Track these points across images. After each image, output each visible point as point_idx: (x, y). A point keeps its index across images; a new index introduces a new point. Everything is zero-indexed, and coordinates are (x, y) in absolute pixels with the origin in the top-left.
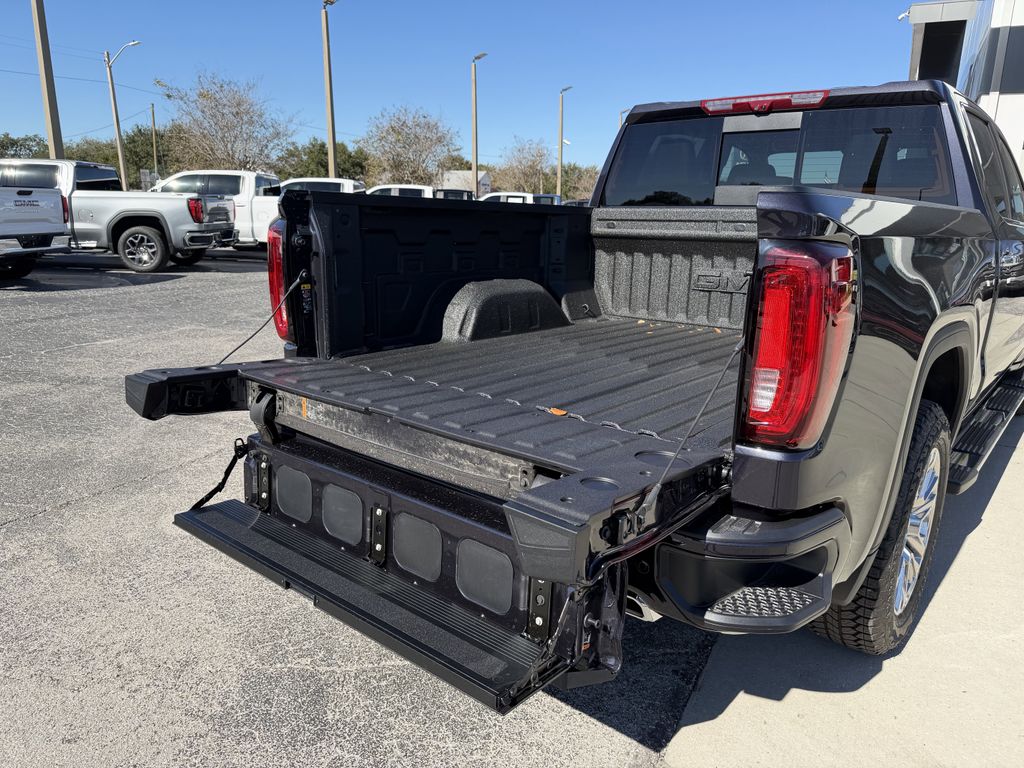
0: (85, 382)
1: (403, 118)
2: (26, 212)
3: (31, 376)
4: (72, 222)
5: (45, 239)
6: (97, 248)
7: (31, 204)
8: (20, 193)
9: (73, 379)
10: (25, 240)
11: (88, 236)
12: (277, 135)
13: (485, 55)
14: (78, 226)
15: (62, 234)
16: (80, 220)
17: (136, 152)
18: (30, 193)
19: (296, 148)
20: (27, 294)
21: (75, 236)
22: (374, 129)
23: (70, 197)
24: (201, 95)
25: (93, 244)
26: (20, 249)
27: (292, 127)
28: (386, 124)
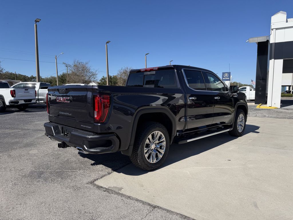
0: (28, 130)
1: (126, 70)
2: (27, 94)
3: (17, 129)
4: (38, 96)
5: (31, 100)
6: (43, 102)
7: (28, 92)
8: (25, 90)
9: (26, 129)
10: (25, 101)
11: (41, 100)
12: (93, 75)
13: (148, 53)
14: (39, 97)
15: (35, 99)
16: (40, 96)
17: (62, 79)
18: (28, 90)
19: (104, 78)
20: (24, 113)
21: (38, 100)
22: (119, 73)
23: (38, 91)
24: (74, 66)
25: (42, 102)
26: (24, 103)
27: (97, 73)
28: (122, 72)
